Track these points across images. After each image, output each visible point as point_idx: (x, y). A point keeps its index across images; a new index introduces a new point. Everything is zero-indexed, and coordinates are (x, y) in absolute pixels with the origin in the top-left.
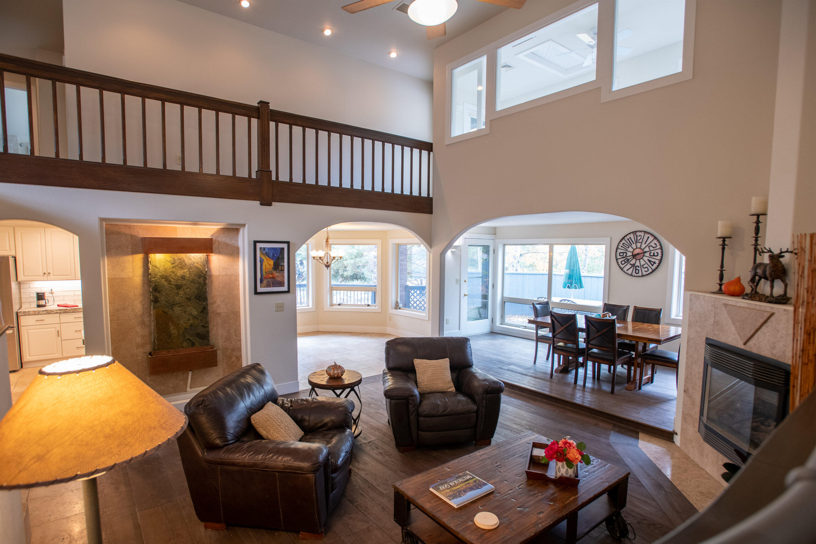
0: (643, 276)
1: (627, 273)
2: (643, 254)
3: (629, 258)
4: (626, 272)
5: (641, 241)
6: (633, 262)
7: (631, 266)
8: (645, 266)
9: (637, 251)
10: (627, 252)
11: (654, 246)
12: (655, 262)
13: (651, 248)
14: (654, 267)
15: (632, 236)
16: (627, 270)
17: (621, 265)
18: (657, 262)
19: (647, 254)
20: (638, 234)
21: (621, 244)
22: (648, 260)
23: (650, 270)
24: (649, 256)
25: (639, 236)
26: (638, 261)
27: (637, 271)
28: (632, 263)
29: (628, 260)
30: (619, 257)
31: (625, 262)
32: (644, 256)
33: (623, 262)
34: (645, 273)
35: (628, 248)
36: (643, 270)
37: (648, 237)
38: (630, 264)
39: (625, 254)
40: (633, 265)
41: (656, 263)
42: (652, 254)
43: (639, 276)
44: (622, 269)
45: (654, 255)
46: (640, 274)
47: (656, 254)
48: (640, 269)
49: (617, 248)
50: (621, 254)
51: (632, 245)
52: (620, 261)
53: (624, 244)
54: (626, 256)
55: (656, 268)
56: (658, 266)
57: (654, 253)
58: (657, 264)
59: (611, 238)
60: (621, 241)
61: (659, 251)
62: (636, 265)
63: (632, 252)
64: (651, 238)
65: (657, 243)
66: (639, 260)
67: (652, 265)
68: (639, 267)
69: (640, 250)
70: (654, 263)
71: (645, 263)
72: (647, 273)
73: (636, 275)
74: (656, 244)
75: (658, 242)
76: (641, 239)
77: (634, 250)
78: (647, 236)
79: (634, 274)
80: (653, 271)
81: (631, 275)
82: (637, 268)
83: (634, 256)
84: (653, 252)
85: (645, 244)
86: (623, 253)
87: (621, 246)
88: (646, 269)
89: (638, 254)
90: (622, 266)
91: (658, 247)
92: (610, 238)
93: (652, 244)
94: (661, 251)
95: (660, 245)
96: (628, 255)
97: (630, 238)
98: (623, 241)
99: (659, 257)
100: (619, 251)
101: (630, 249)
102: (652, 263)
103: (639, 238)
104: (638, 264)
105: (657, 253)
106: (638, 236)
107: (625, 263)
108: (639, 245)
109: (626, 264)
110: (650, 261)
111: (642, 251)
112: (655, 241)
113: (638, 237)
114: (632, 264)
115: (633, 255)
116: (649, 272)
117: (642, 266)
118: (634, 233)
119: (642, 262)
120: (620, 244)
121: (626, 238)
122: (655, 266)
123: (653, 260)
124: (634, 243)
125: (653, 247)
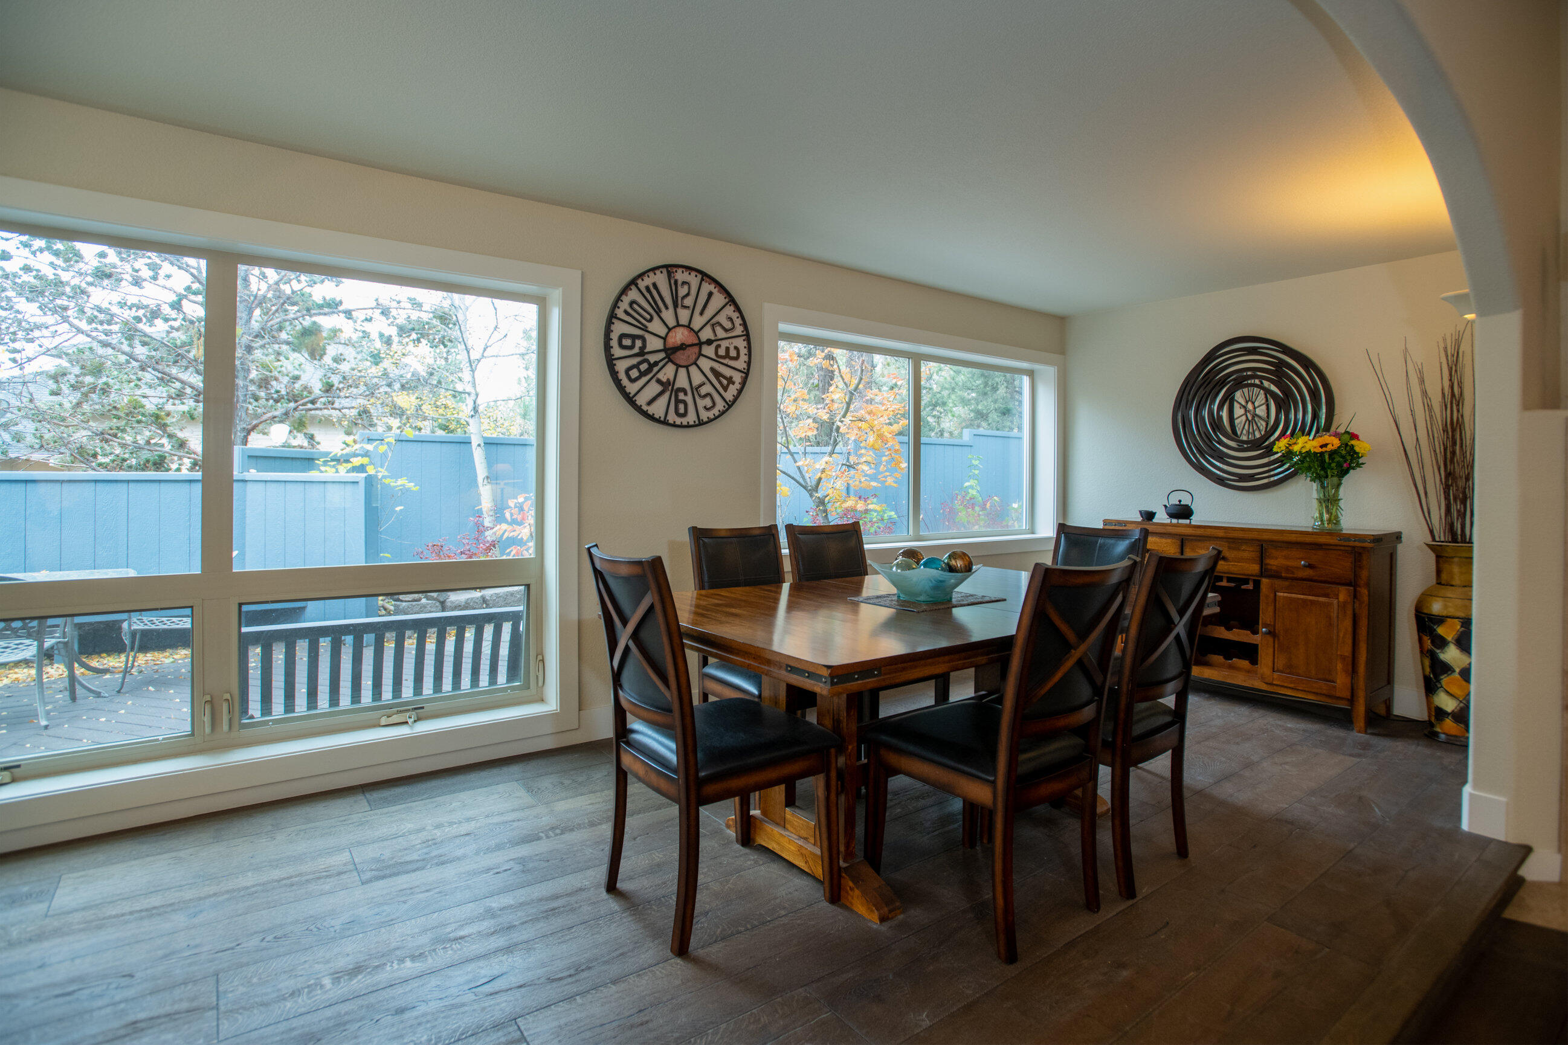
0: (701, 423)
1: (650, 412)
2: (696, 349)
3: (652, 358)
4: (645, 408)
5: (689, 302)
6: (667, 372)
7: (659, 388)
8: (704, 390)
9: (679, 336)
10: (647, 336)
11: (728, 325)
12: (731, 378)
13: (721, 333)
14: (729, 395)
15: (661, 279)
16: (649, 403)
17: (625, 382)
18: (737, 377)
19: (709, 351)
20: (680, 276)
21: (624, 305)
22: (712, 370)
23: (720, 405)
24: (713, 356)
25: (684, 283)
26: (682, 372)
27: (681, 407)
28: (662, 376)
29: (652, 366)
30: (617, 352)
31: (639, 371)
32: (700, 354)
33: (634, 373)
34: (705, 415)
35: (650, 321)
36: (701, 403)
37: (710, 294)
38: (659, 381)
39: (639, 343)
40: (666, 385)
41: (733, 383)
42: (722, 352)
43: (688, 426)
44: (630, 400)
45: (727, 355)
46: (691, 418)
47: (733, 353)
48: (689, 399)
49: (612, 317)
50: (627, 342)
51: (661, 311)
52: (621, 366)
53: (635, 306)
54: (642, 353)
55: (736, 398)
56: (740, 391)
57: (727, 349)
58: (737, 386)
59: (583, 274)
60: (624, 291)
61: (741, 343)
62: (677, 385)
63: (665, 339)
64: (719, 299)
65: (735, 315)
66: (687, 367)
67: (725, 389)
68: (686, 394)
69: (686, 332)
70: (730, 381)
71: (704, 379)
72: (710, 414)
73: (678, 421)
74: (731, 319)
75: (737, 314)
76: (688, 295)
77: (670, 329)
78: (707, 287)
79: (672, 417)
80: (730, 405)
81: (664, 422)
82: (681, 396)
83: (671, 353)
84: (724, 344)
85: (701, 314)
86: (634, 337)
87: (626, 312)
88: (708, 402)
89: (683, 347)
90: (632, 388)
91: (739, 330)
92: (578, 274)
93: (722, 318)
94: (745, 344)
95: (745, 324)
96: (648, 349)
97: (655, 285)
98: (633, 294)
99: (741, 364)
100: (619, 328)
101: (656, 326)
102: (725, 382)
103: (683, 291)
104: (682, 382)
105: (736, 348)
106: (679, 283)
107: (642, 374)
108: (684, 315)
109: (644, 380)
110: (717, 374)
111: (693, 340)
112: (730, 310)
113: (679, 287)
114: (664, 380)
115: (665, 350)
116: (715, 411)
117: (697, 389)
118: (670, 269)
119: (697, 378)
120: (620, 304)
121: (642, 284)
122: (733, 390)
123: (727, 372)
124: (667, 308)
125: (726, 330)
